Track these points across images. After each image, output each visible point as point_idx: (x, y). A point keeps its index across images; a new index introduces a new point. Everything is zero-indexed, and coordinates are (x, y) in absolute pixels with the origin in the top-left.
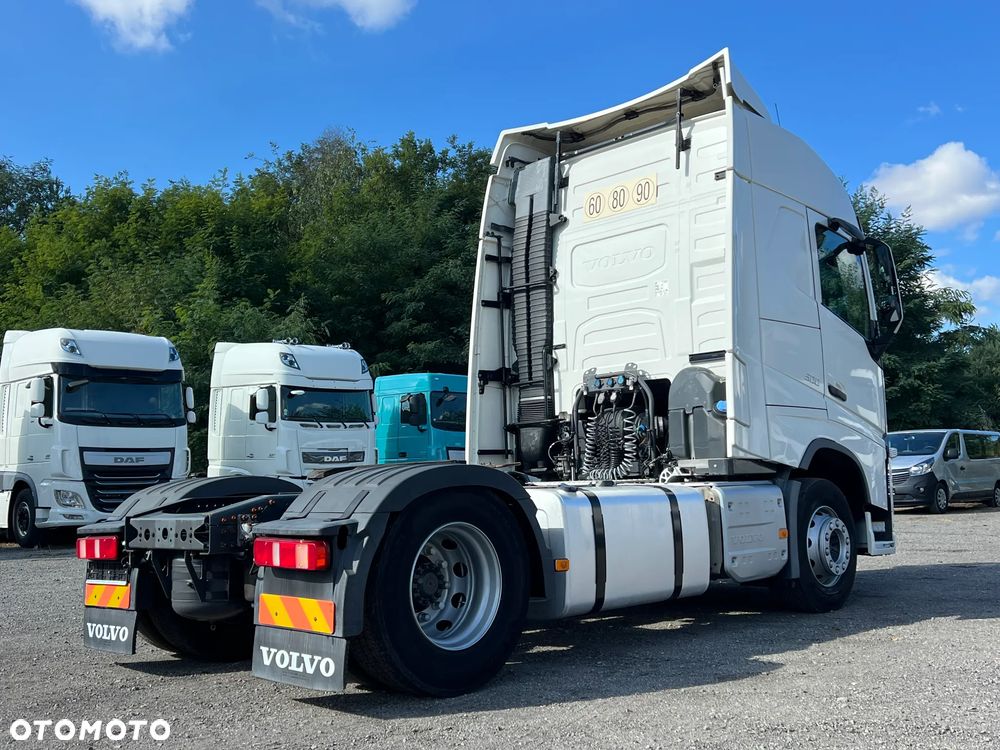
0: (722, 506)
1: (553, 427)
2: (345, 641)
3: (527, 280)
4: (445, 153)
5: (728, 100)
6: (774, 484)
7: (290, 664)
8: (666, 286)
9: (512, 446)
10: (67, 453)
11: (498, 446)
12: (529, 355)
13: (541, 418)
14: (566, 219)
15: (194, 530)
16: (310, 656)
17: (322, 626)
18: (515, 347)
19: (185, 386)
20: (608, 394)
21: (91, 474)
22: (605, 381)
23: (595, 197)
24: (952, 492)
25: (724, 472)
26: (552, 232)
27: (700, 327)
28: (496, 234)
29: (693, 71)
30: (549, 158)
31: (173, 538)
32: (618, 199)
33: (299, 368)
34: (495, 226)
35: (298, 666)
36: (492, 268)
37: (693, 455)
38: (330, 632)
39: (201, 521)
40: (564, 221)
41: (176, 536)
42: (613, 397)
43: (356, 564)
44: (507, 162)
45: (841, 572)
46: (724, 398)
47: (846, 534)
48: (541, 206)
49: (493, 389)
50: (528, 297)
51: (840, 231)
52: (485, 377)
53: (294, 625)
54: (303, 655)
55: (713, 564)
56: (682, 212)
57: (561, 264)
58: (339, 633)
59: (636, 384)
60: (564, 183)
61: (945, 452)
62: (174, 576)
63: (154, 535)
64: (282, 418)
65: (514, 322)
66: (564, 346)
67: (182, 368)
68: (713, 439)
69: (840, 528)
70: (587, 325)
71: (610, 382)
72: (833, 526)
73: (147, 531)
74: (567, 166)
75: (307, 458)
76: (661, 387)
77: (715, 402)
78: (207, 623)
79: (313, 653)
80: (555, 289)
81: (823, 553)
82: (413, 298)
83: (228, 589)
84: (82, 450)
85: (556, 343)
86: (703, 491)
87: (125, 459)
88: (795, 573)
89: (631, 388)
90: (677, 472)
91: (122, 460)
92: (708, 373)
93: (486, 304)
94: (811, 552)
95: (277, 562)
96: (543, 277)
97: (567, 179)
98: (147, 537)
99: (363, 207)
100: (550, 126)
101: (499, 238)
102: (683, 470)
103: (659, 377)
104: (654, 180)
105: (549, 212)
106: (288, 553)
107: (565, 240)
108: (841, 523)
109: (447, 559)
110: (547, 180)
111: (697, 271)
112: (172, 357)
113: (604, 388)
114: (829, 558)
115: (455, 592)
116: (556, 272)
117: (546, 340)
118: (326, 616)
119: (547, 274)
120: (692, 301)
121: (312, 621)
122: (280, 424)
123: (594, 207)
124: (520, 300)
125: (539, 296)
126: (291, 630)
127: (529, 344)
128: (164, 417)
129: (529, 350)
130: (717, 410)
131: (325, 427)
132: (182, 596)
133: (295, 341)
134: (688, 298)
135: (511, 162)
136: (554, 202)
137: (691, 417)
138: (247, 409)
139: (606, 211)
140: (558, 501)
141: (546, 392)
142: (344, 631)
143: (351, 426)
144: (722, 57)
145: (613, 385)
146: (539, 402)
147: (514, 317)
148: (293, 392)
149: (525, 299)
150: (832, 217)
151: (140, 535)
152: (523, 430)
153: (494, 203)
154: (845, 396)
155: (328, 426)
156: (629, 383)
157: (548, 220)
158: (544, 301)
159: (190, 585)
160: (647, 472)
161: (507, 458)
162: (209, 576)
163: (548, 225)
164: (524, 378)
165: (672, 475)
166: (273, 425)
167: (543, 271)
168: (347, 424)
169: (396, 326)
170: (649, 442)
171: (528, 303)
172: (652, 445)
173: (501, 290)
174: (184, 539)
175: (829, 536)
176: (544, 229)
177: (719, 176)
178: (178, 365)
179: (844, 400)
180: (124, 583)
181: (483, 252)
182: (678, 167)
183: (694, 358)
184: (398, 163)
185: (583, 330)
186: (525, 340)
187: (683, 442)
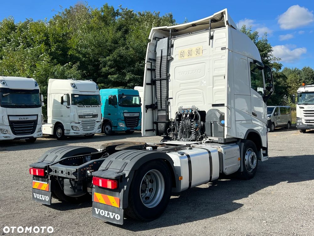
0: (223, 153)
1: (168, 123)
2: (123, 210)
3: (160, 77)
4: (118, 10)
5: (227, 26)
6: (237, 144)
7: (105, 214)
8: (205, 82)
9: (155, 128)
10: (3, 117)
11: (151, 128)
12: (161, 101)
13: (164, 120)
14: (173, 58)
15: (72, 172)
16: (112, 213)
17: (116, 205)
18: (156, 98)
19: (40, 94)
20: (186, 115)
21: (12, 123)
22: (185, 110)
23: (182, 52)
24: (276, 125)
25: (223, 142)
26: (168, 62)
27: (216, 96)
28: (150, 61)
29: (215, 14)
30: (167, 38)
31: (65, 174)
32: (190, 53)
33: (77, 88)
34: (150, 59)
35: (108, 215)
36: (149, 72)
37: (213, 135)
38: (118, 207)
39: (75, 170)
40: (172, 59)
41: (66, 173)
42: (188, 116)
43: (125, 187)
44: (154, 38)
45: (254, 168)
46: (224, 119)
47: (256, 156)
48: (165, 53)
49: (150, 111)
50: (161, 82)
51: (257, 64)
52: (147, 107)
53: (106, 203)
54: (109, 212)
55: (220, 170)
56: (211, 59)
57: (171, 72)
58: (121, 207)
59: (195, 112)
60: (172, 46)
61: (274, 113)
62: (64, 184)
63: (58, 172)
64: (72, 104)
65: (156, 90)
66: (172, 98)
67: (39, 89)
68: (220, 132)
69: (254, 155)
70: (179, 92)
71: (187, 111)
72: (252, 155)
73: (56, 170)
74: (173, 41)
75: (80, 117)
76: (203, 114)
77: (221, 120)
78: (75, 198)
79: (113, 212)
80: (169, 80)
81: (249, 163)
82: (109, 60)
83: (82, 188)
84: (8, 116)
85: (169, 97)
86: (217, 148)
87: (22, 118)
88: (242, 170)
89: (194, 113)
90: (208, 140)
91: (21, 119)
92: (218, 111)
93: (147, 84)
94: (246, 162)
95: (101, 185)
96: (166, 76)
97: (173, 45)
98: (56, 172)
99: (92, 28)
100: (168, 27)
101: (151, 63)
102: (210, 140)
103: (202, 110)
104: (201, 47)
105: (168, 55)
106: (105, 183)
107: (172, 64)
108: (254, 153)
109: (147, 178)
110: (167, 45)
111: (215, 78)
112: (36, 85)
113: (185, 113)
114: (251, 164)
115: (150, 188)
116: (169, 75)
117: (166, 96)
118: (117, 202)
119: (167, 75)
120: (213, 88)
121: (112, 203)
122: (71, 106)
123: (182, 55)
124: (158, 83)
125: (164, 82)
126: (105, 204)
127: (161, 97)
128: (34, 105)
129: (161, 99)
130: (222, 124)
131: (85, 107)
132: (67, 190)
133: (75, 79)
134: (212, 87)
135: (155, 38)
136: (169, 52)
137: (213, 124)
138: (60, 101)
139: (186, 57)
140: (179, 158)
141: (166, 112)
142: (123, 207)
143: (93, 106)
144: (225, 12)
145: (188, 112)
146: (164, 115)
147: (156, 88)
148: (75, 96)
149: (159, 83)
150: (255, 59)
151: (53, 171)
152: (159, 124)
153: (150, 51)
154: (257, 115)
155: (86, 107)
156: (193, 112)
157: (167, 58)
158: (166, 84)
159: (71, 188)
160: (198, 139)
161: (154, 132)
162: (76, 185)
163: (167, 60)
164: (159, 107)
165: (206, 141)
166: (69, 106)
167: (166, 74)
168: (92, 106)
169: (104, 70)
170: (199, 130)
171: (161, 84)
172: (200, 131)
173: (152, 79)
174: (69, 174)
175: (251, 158)
176: (166, 61)
177: (223, 49)
178: (38, 88)
179: (256, 116)
180: (47, 183)
181: (147, 67)
182: (209, 45)
183: (213, 105)
184: (103, 14)
185: (178, 93)
186: (160, 96)
187: (210, 132)
